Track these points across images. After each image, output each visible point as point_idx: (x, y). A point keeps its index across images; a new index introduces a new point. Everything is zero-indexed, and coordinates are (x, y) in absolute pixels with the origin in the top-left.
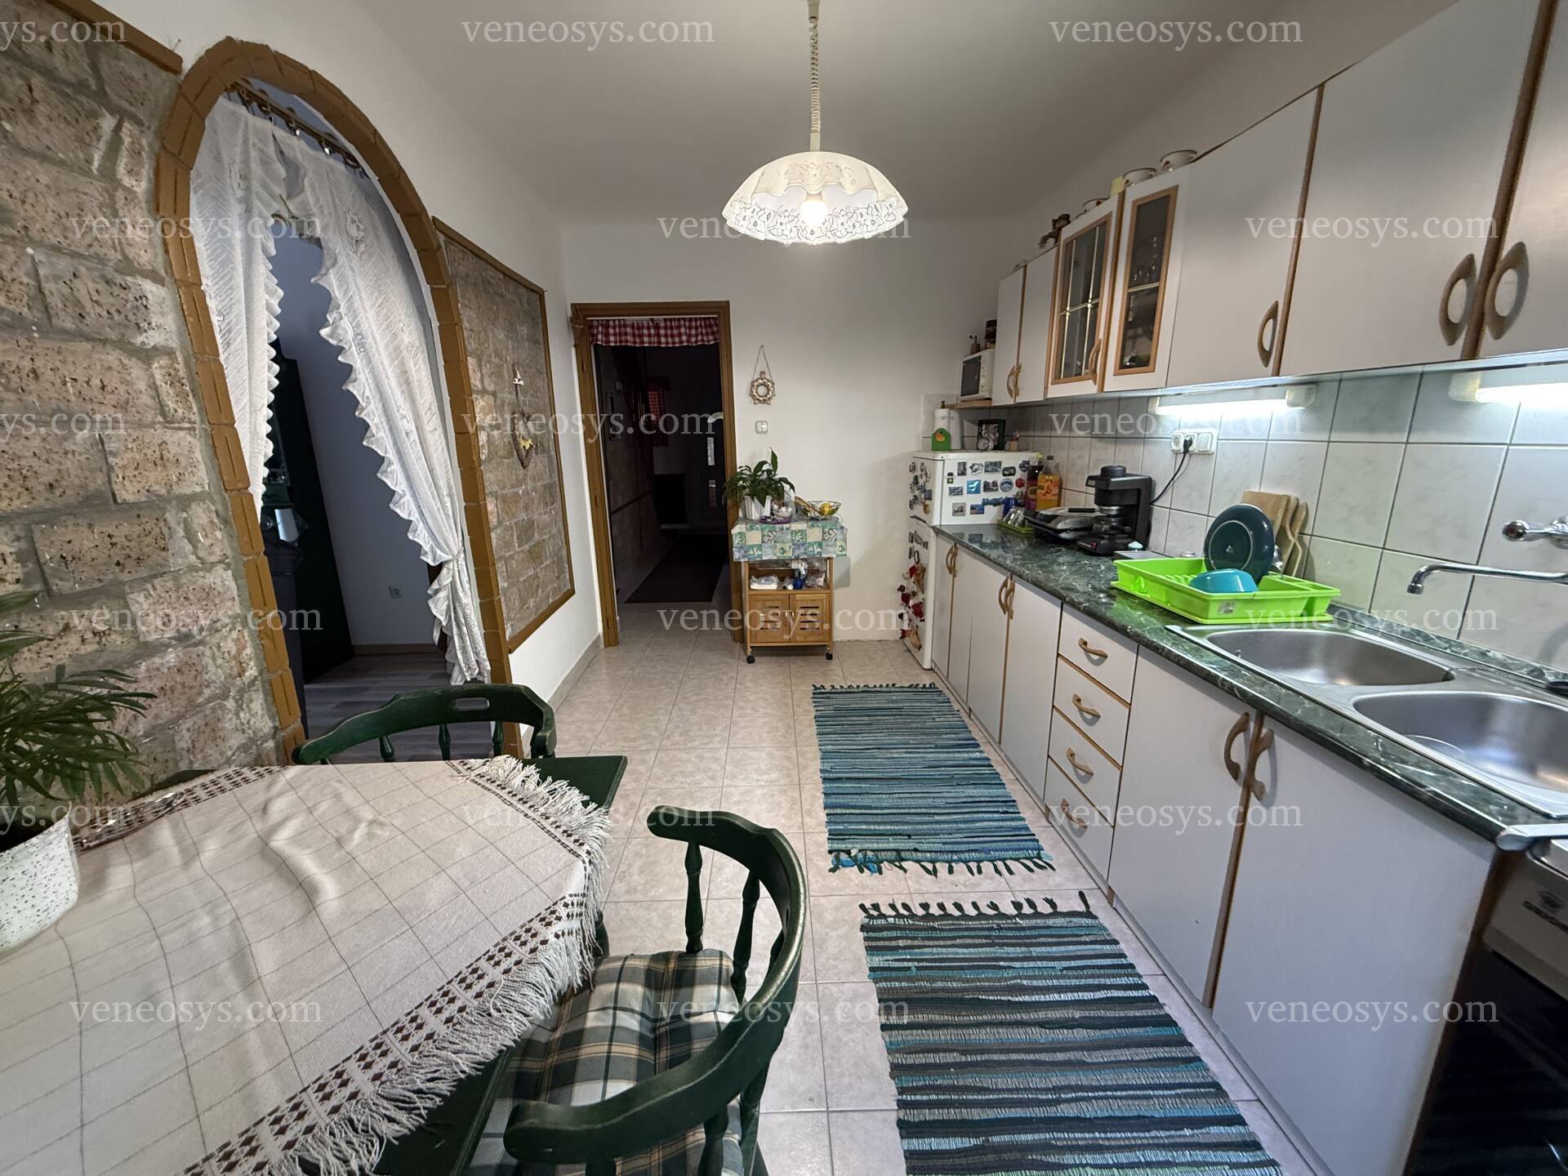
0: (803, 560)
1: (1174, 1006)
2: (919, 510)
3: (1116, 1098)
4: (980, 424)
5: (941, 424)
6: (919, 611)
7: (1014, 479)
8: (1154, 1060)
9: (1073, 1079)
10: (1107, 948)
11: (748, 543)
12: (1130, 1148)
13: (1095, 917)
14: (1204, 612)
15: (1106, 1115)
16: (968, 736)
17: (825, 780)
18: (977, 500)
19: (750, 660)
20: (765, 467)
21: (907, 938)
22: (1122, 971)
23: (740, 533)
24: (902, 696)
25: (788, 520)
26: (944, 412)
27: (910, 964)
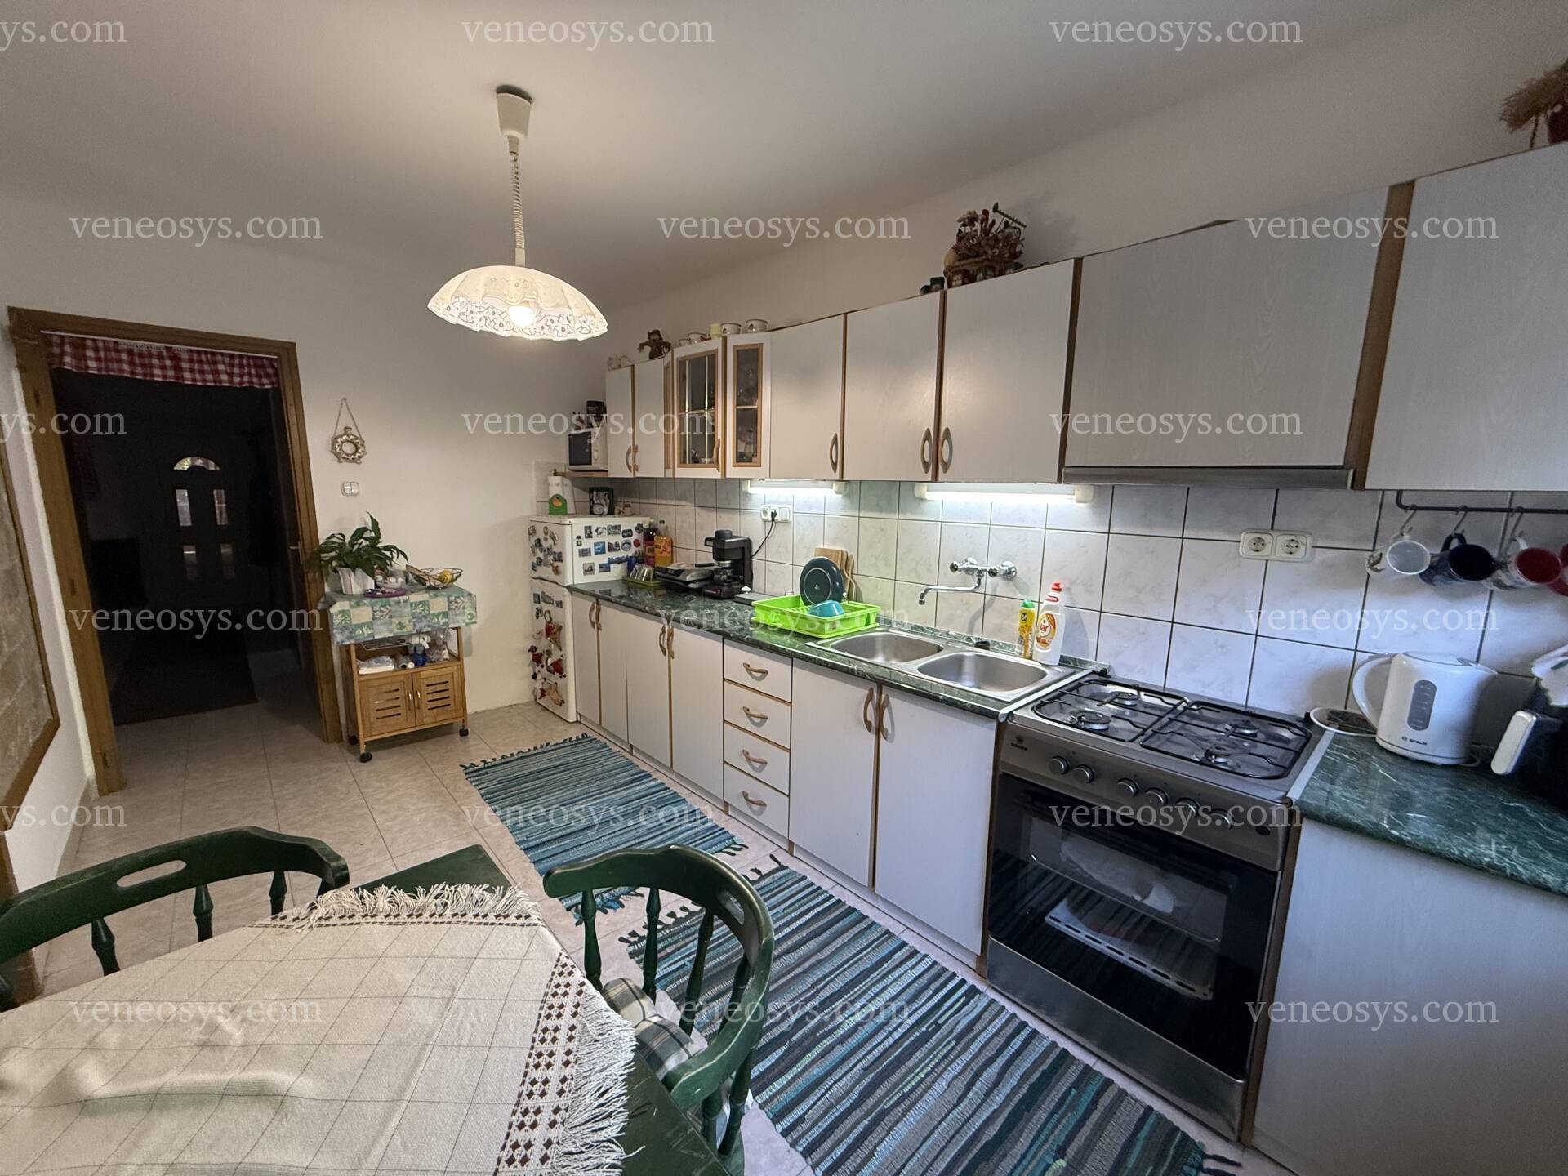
0: (427, 633)
1: (851, 901)
2: (546, 572)
3: (845, 970)
4: (591, 491)
5: (555, 490)
6: (558, 668)
7: (631, 540)
8: (855, 936)
9: (820, 974)
10: (802, 884)
11: (354, 622)
12: (864, 992)
13: (787, 868)
14: (822, 631)
15: (845, 982)
16: (638, 770)
17: (527, 850)
18: (603, 559)
19: (365, 758)
20: (367, 534)
21: (671, 944)
22: (816, 894)
23: (343, 612)
24: (561, 752)
25: (401, 592)
26: (557, 479)
27: (683, 962)
